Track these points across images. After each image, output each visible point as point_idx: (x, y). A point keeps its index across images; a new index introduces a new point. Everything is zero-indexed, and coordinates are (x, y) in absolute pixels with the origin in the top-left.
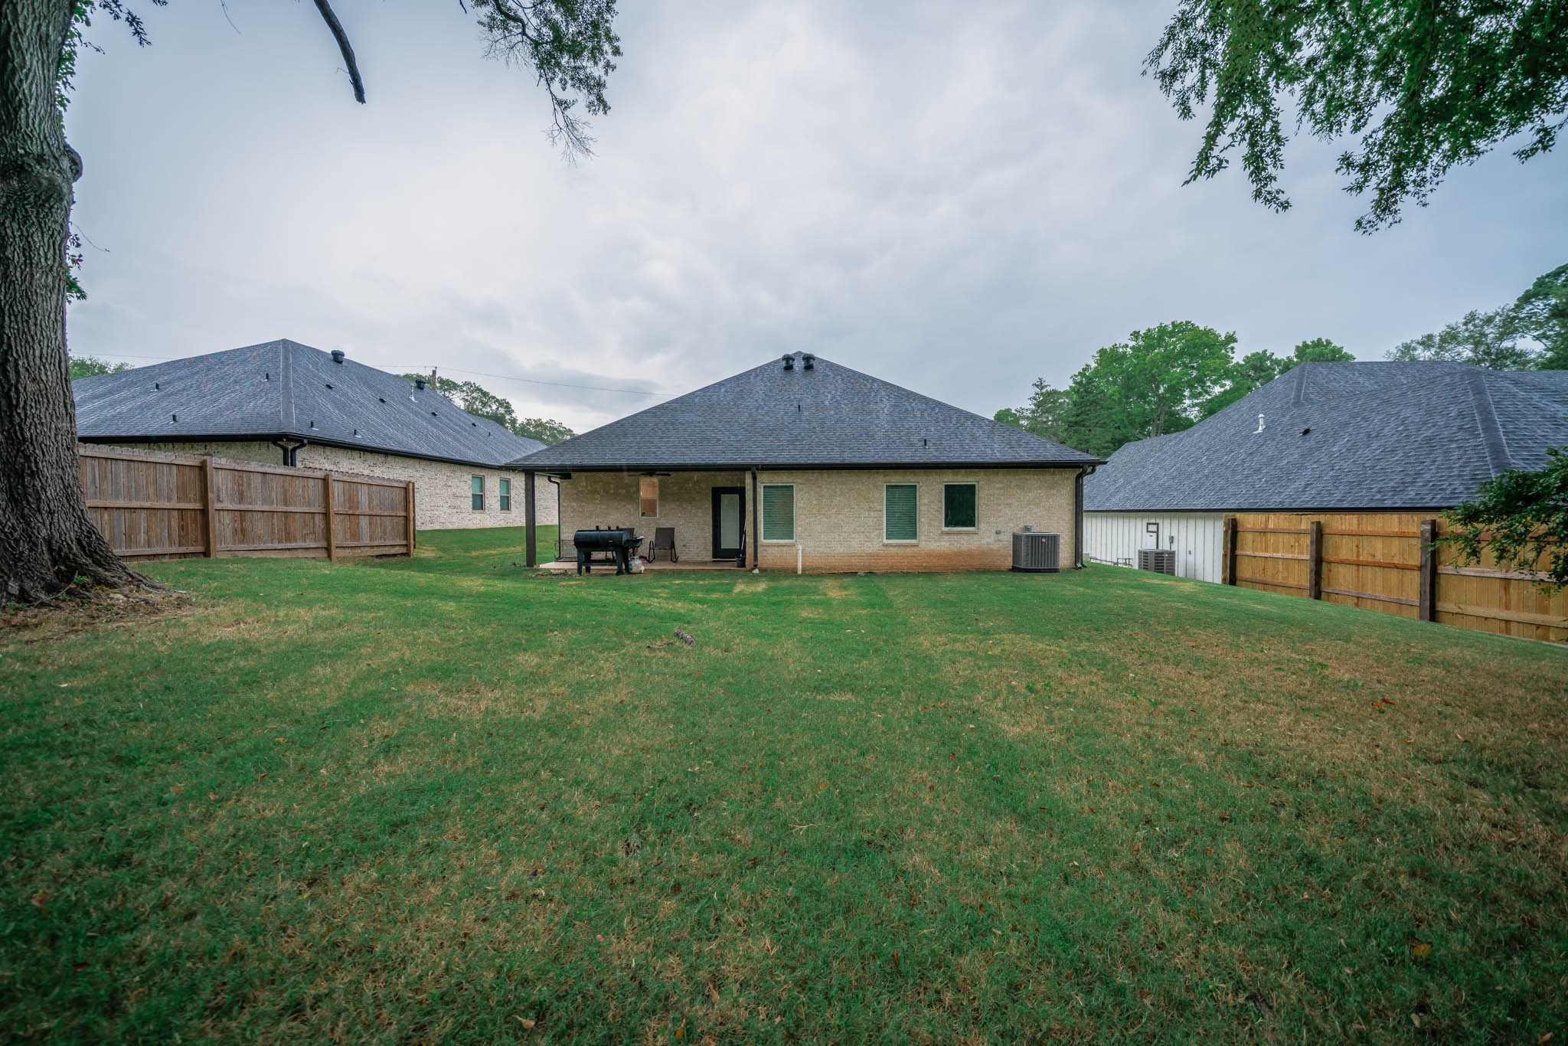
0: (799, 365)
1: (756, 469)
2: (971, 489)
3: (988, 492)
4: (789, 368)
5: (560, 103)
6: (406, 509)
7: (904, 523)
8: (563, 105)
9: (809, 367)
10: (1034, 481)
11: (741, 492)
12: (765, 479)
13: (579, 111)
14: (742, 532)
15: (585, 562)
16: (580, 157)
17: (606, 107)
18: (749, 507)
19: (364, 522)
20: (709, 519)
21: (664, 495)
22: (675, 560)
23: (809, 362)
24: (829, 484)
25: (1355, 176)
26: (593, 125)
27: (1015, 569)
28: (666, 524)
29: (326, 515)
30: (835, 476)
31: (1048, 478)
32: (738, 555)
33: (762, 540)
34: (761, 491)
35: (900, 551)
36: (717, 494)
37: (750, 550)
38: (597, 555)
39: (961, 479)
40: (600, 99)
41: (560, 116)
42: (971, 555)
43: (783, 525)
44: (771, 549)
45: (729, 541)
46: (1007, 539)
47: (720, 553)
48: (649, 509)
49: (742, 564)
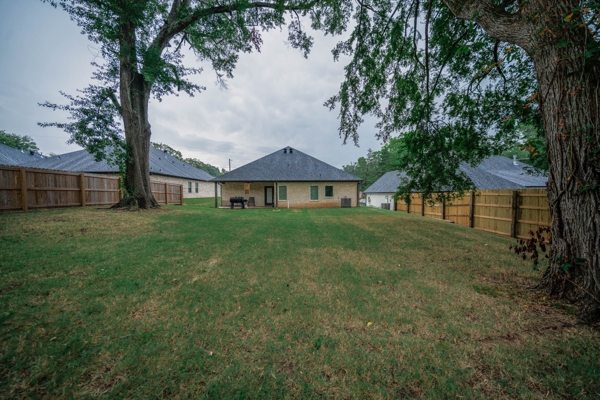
0: (288, 151)
1: (277, 182)
2: (332, 187)
3: (336, 188)
4: (285, 152)
5: (219, 75)
6: (181, 192)
7: (314, 196)
8: (220, 76)
9: (291, 152)
10: (347, 185)
11: (273, 187)
12: (279, 185)
13: (224, 77)
14: (273, 198)
15: (232, 206)
16: (224, 89)
17: (232, 76)
18: (275, 192)
19: (172, 195)
20: (264, 195)
21: (251, 188)
22: (255, 206)
23: (291, 150)
24: (295, 186)
25: (377, 137)
26: (228, 81)
27: (342, 207)
28: (251, 196)
29: (166, 194)
30: (297, 184)
31: (351, 184)
32: (272, 204)
33: (278, 200)
34: (278, 187)
35: (313, 203)
36: (266, 188)
37: (275, 202)
38: (235, 204)
39: (330, 185)
40: (231, 74)
41: (219, 79)
42: (332, 204)
43: (284, 196)
44: (281, 202)
45: (269, 201)
46: (340, 199)
47: (266, 204)
48: (247, 192)
49: (273, 206)
